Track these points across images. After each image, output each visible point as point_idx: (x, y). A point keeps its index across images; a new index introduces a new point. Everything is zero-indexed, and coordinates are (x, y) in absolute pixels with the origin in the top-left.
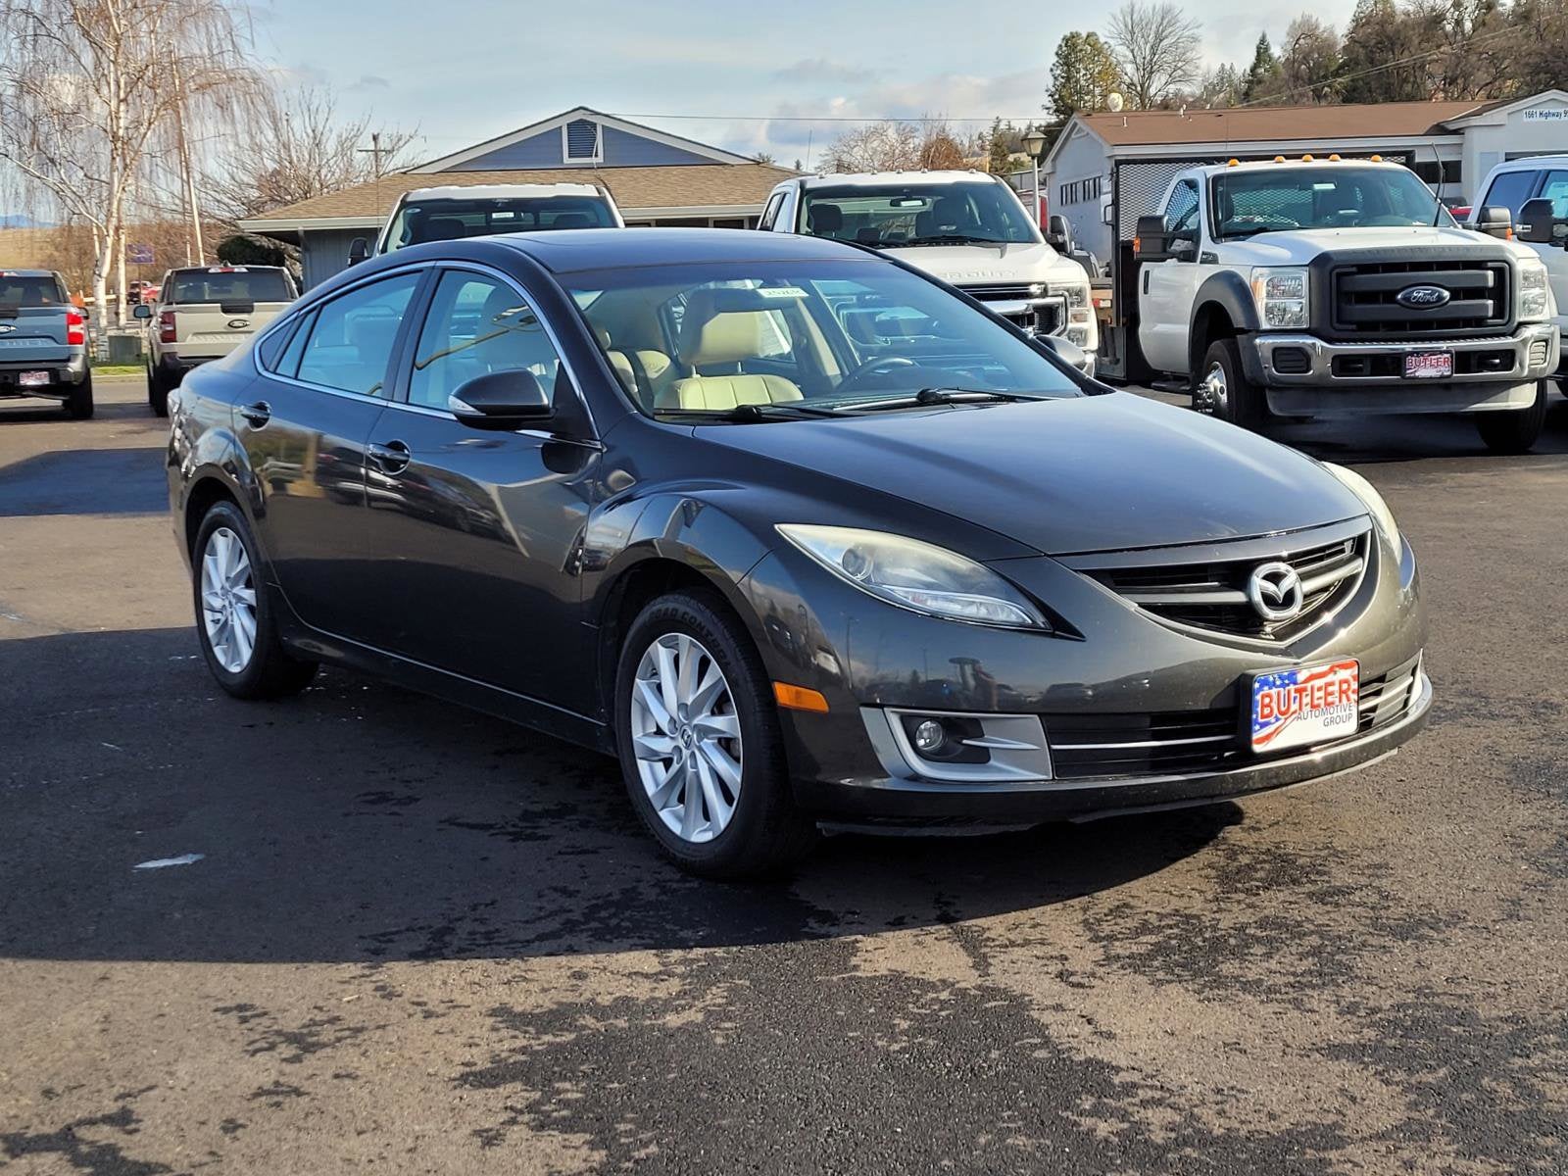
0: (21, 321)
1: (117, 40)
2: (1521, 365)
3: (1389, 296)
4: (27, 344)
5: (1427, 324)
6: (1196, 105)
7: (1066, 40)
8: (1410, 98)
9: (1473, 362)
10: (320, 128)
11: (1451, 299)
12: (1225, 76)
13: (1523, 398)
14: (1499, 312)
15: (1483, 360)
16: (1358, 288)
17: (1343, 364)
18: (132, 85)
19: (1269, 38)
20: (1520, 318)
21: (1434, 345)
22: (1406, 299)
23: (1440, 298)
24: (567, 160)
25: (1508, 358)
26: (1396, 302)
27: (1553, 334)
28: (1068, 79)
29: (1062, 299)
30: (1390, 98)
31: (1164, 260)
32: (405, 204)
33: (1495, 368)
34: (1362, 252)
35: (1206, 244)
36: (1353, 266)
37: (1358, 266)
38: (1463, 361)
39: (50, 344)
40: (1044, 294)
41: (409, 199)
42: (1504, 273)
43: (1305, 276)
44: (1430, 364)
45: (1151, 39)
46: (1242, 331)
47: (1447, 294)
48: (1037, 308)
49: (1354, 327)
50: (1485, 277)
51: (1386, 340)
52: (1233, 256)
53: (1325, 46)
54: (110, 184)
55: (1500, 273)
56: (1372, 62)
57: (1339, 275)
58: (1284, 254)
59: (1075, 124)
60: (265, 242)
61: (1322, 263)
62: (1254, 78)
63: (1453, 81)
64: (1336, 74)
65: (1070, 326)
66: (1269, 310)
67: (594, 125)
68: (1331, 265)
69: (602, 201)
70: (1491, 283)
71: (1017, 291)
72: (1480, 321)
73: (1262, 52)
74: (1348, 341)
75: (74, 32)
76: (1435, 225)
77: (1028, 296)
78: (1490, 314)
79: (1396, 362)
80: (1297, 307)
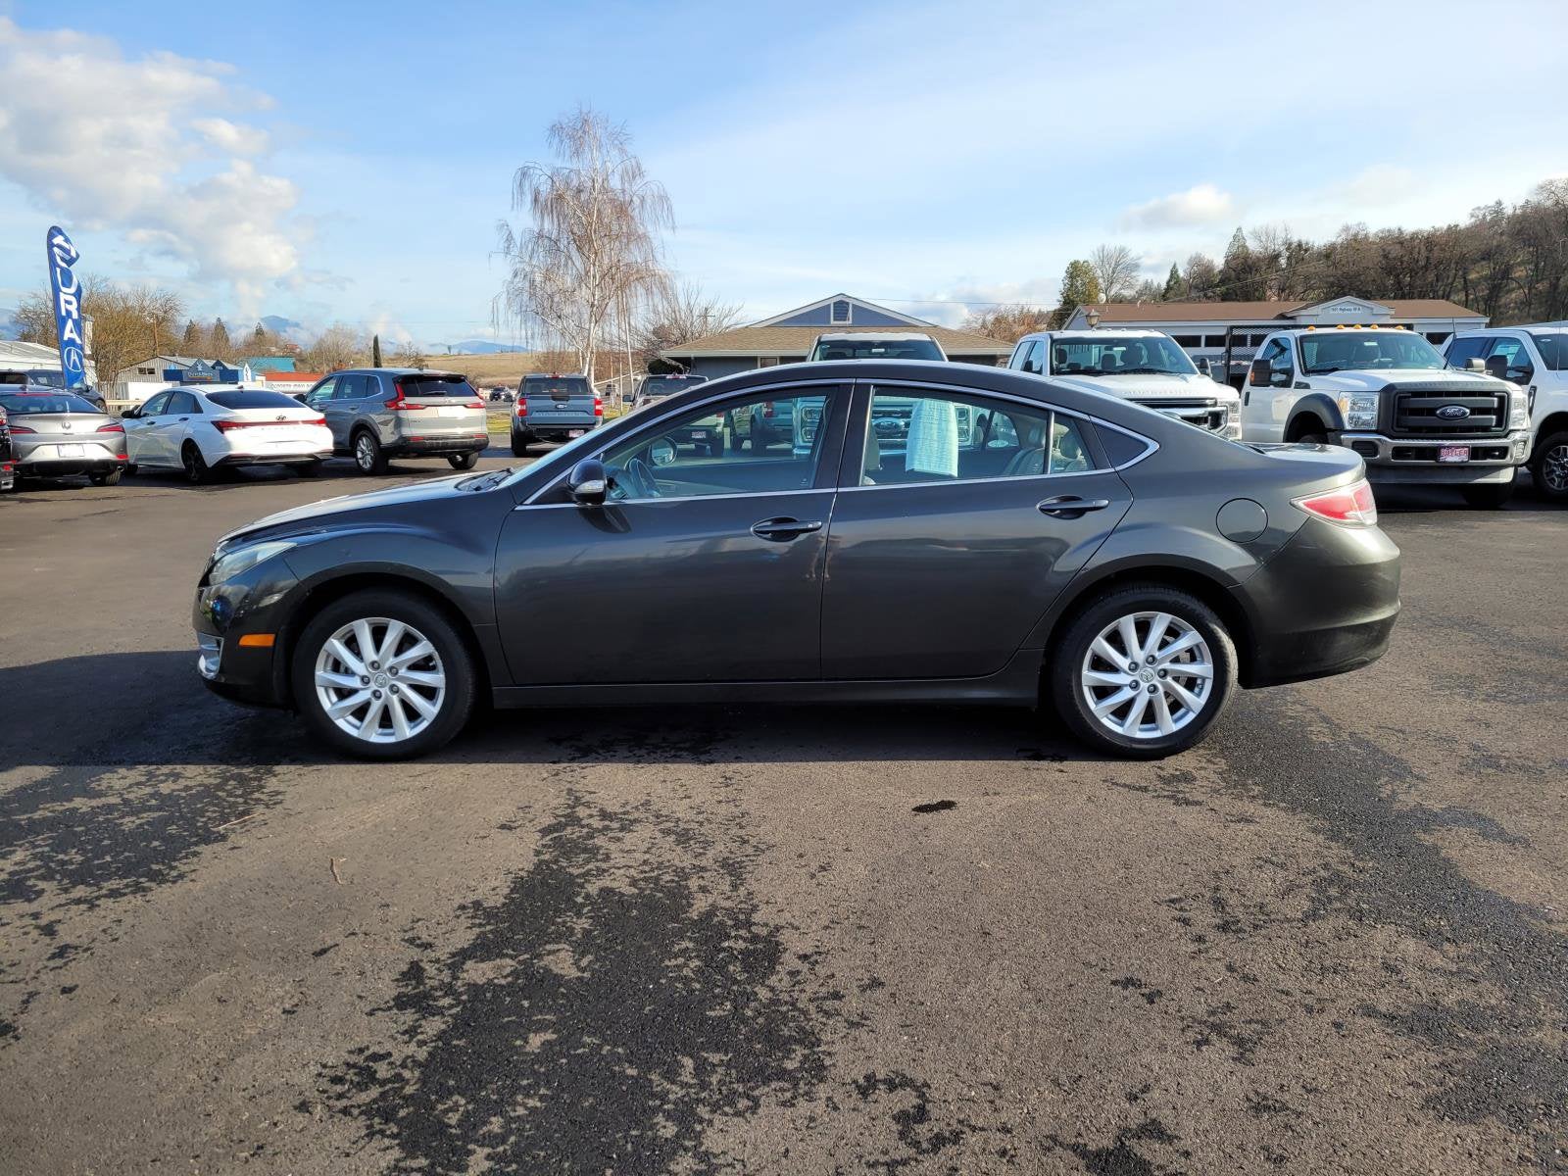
0: (570, 402)
1: (596, 253)
2: (1511, 457)
3: (1431, 412)
4: (573, 415)
5: (1453, 429)
6: (1132, 301)
7: (1072, 264)
8: (1259, 299)
9: (1480, 454)
10: (692, 303)
11: (1471, 414)
12: (1147, 286)
13: (1506, 476)
14: (1499, 423)
15: (1488, 452)
16: (1411, 406)
17: (1399, 452)
18: (603, 277)
19: (1178, 266)
20: (1512, 428)
21: (1459, 442)
22: (1443, 413)
23: (1464, 413)
24: (833, 322)
25: (1504, 451)
26: (1435, 415)
27: (1528, 438)
28: (1072, 286)
29: (1225, 408)
30: (1248, 299)
31: (1268, 386)
32: (820, 343)
33: (1494, 457)
34: (1416, 384)
35: (1298, 377)
36: (1409, 392)
37: (1412, 392)
38: (1475, 452)
39: (586, 415)
40: (1215, 405)
41: (822, 340)
42: (1504, 400)
43: (1376, 398)
44: (1455, 453)
45: (1113, 265)
46: (1330, 430)
47: (1468, 411)
48: (1211, 414)
49: (1407, 430)
50: (1493, 402)
51: (1428, 439)
52: (1319, 385)
53: (1208, 269)
54: (589, 330)
55: (1502, 399)
56: (1239, 279)
57: (1400, 397)
58: (1363, 385)
59: (1079, 310)
60: (674, 363)
61: (1389, 390)
62: (1169, 288)
63: (1283, 290)
64: (1217, 286)
65: (1229, 424)
66: (1351, 418)
67: (847, 303)
68: (1395, 392)
69: (933, 343)
70: (1496, 405)
71: (1197, 403)
72: (1486, 429)
73: (1174, 273)
74: (1403, 438)
75: (573, 248)
76: (1445, 368)
77: (1205, 406)
78: (1494, 424)
79: (1434, 453)
80: (1370, 416)
